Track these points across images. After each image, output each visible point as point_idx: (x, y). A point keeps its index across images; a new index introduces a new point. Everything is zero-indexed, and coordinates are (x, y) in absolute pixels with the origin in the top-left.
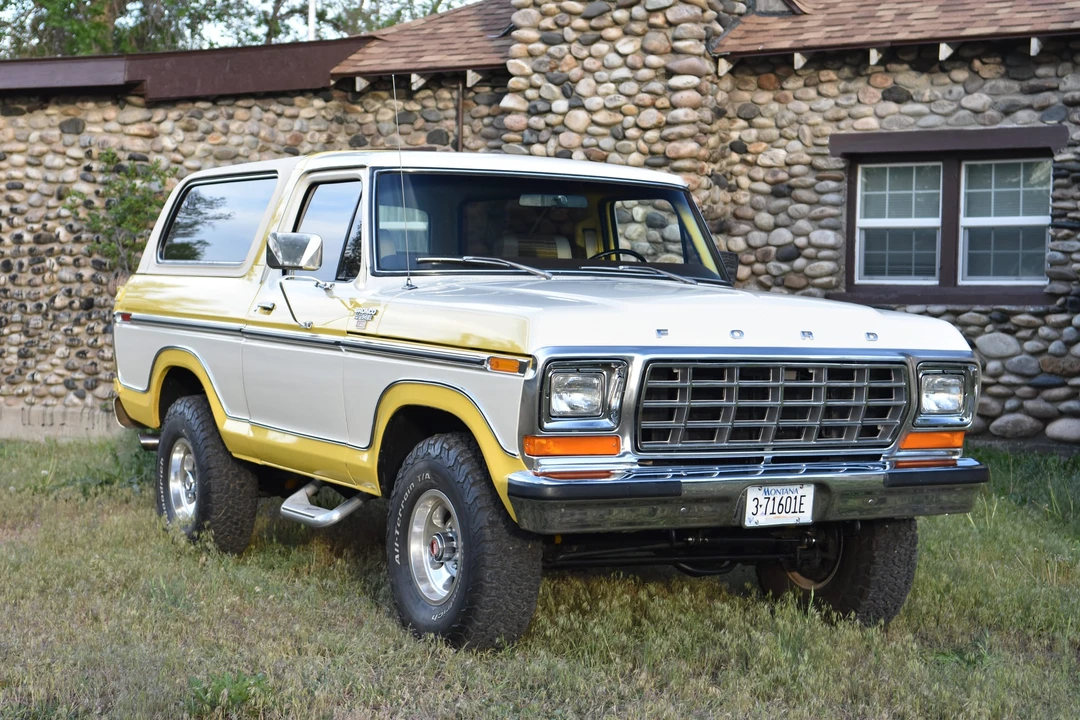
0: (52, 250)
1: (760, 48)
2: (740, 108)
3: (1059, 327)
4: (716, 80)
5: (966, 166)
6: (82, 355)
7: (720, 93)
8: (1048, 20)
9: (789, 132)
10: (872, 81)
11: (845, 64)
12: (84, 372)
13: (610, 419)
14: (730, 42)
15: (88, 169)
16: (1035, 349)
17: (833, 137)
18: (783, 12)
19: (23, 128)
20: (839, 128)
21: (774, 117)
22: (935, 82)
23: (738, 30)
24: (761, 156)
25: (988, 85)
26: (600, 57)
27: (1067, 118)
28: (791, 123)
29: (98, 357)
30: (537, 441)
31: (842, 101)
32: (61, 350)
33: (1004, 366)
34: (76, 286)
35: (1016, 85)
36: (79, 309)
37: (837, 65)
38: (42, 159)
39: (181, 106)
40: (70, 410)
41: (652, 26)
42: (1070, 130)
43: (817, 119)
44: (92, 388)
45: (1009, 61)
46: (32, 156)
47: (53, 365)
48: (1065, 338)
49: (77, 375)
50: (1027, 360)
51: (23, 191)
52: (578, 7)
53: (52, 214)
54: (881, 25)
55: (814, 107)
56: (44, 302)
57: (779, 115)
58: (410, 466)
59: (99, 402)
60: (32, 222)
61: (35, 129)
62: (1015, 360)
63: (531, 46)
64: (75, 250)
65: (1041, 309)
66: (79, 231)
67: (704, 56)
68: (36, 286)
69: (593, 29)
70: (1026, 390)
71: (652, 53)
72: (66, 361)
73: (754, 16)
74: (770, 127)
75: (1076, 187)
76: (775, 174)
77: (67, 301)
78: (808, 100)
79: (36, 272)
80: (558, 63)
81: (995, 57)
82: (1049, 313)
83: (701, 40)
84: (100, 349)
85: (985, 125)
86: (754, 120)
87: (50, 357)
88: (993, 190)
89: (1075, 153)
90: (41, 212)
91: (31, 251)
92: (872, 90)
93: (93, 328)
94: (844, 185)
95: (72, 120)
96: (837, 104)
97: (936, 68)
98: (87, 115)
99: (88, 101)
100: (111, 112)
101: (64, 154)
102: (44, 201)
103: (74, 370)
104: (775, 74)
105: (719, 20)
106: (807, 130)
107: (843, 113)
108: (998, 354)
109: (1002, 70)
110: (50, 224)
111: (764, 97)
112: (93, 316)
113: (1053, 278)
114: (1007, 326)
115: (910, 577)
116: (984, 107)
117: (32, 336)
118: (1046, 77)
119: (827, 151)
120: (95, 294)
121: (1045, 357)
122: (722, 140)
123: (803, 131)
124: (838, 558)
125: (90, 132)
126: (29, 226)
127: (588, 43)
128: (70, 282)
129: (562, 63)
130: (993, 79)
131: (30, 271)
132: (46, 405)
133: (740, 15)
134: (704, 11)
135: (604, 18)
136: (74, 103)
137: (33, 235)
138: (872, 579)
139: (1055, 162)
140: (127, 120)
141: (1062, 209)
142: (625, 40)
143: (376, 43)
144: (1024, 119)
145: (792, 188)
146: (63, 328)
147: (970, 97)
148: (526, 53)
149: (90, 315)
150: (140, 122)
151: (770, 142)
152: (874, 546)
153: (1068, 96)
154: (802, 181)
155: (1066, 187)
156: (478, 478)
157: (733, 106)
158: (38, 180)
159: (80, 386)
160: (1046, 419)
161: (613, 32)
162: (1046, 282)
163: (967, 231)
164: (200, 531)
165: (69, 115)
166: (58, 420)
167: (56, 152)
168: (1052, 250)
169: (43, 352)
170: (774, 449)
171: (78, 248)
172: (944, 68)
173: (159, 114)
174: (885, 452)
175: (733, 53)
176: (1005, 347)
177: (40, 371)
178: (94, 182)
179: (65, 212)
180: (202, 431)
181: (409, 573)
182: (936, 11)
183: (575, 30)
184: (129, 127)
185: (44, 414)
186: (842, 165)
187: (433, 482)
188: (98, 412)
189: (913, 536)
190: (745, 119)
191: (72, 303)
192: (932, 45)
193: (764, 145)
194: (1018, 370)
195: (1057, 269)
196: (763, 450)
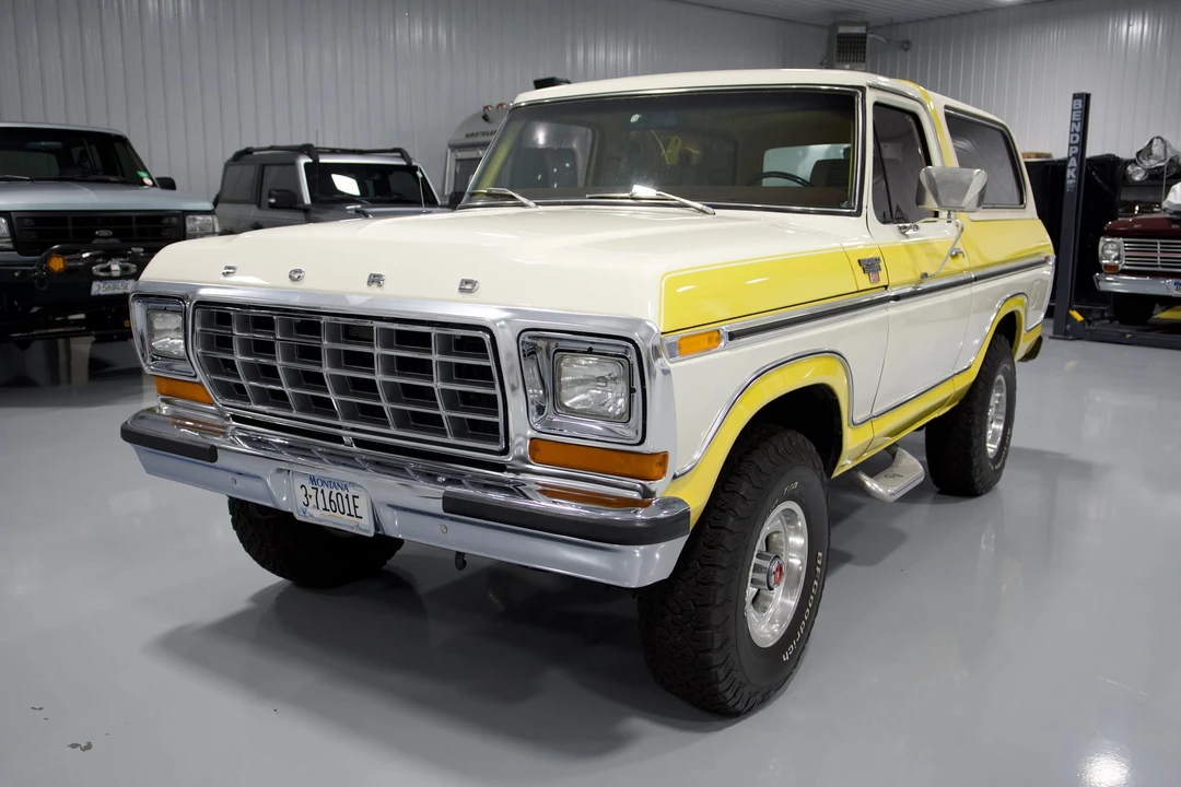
170: (352, 429)
174: (507, 462)
196: (340, 427)
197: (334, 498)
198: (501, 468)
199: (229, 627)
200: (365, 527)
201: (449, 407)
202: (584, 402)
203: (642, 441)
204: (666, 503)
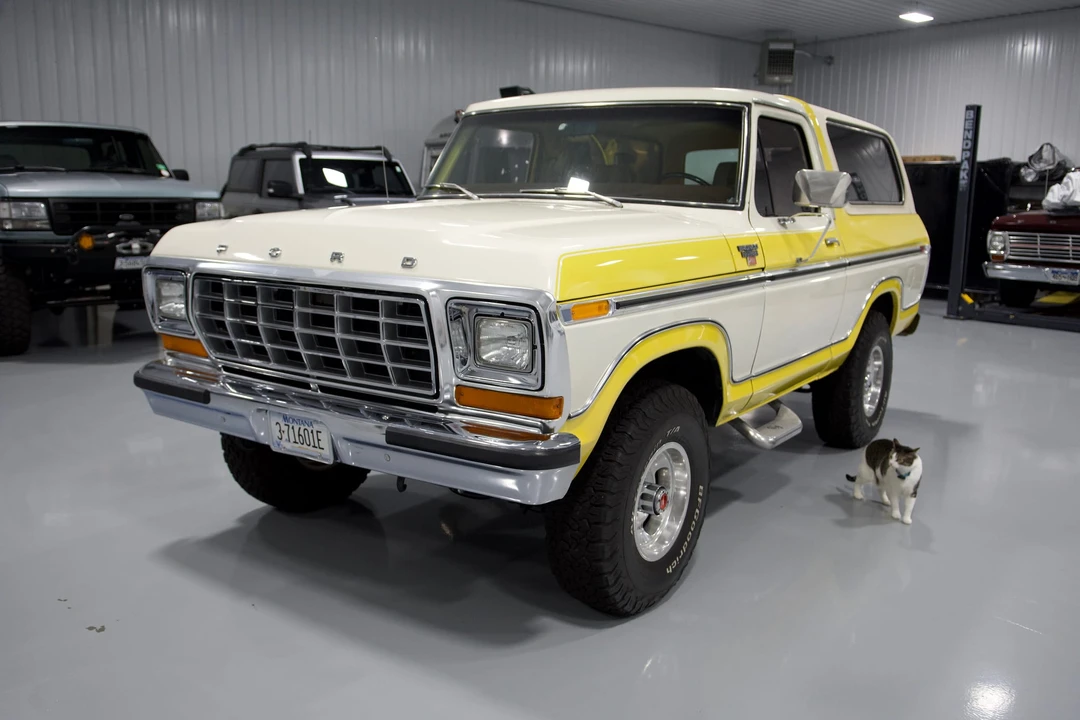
170: (317, 378)
196: (308, 376)
197: (302, 433)
198: (434, 409)
199: (221, 542)
200: (325, 456)
201: (393, 360)
202: (498, 356)
203: (541, 388)
204: (561, 438)
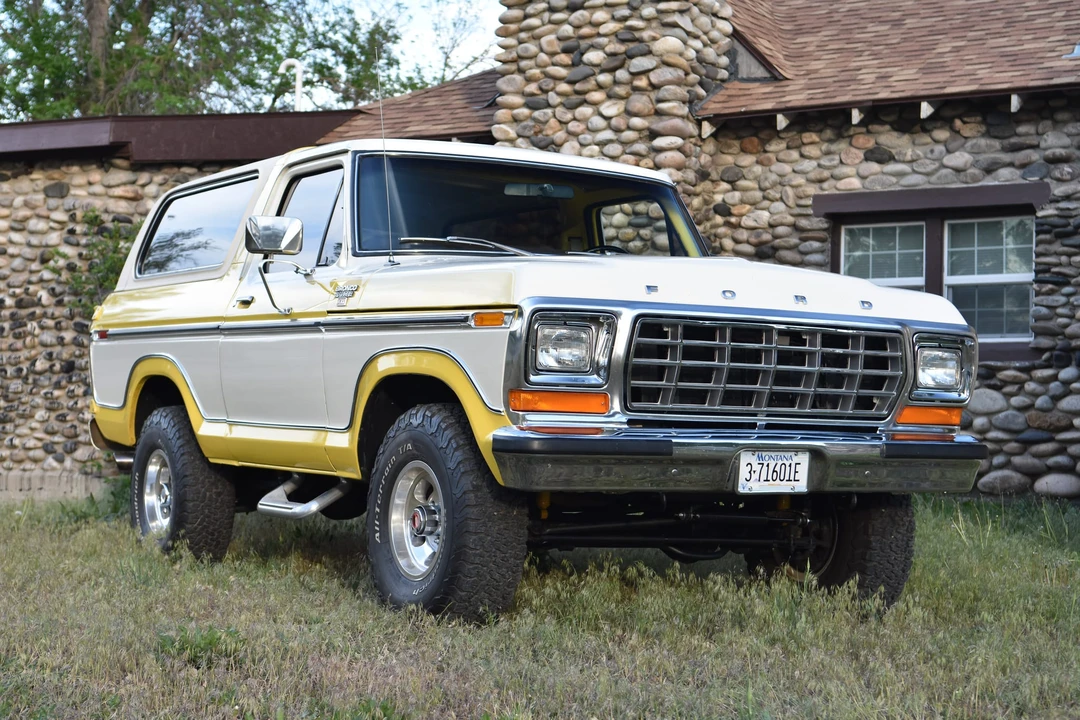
0: (33, 313)
1: (743, 110)
2: (724, 172)
3: (1045, 381)
4: (699, 143)
5: (949, 225)
6: (62, 418)
7: (703, 156)
8: (1027, 78)
9: (772, 193)
10: (854, 142)
11: (828, 126)
12: (63, 435)
13: (599, 375)
14: (713, 106)
15: (72, 232)
16: (1022, 404)
17: (816, 198)
18: (765, 78)
19: (7, 193)
20: (822, 189)
21: (757, 179)
22: (916, 142)
23: (721, 95)
24: (744, 218)
25: (969, 143)
26: (585, 120)
27: (1048, 174)
28: (774, 185)
29: (78, 419)
30: (522, 395)
31: (825, 162)
32: (40, 414)
33: (990, 422)
34: (57, 350)
35: (997, 144)
36: (59, 373)
37: (818, 128)
38: (25, 224)
39: (166, 170)
40: (49, 474)
41: (636, 89)
42: (1052, 186)
43: (800, 180)
44: (71, 451)
45: (989, 120)
46: (15, 221)
47: (32, 429)
48: (1051, 393)
49: (56, 439)
50: (1014, 416)
51: (6, 256)
52: (562, 72)
53: (34, 278)
54: (863, 87)
55: (797, 168)
56: (25, 366)
57: (762, 177)
58: (390, 440)
59: (78, 465)
60: (14, 287)
61: (19, 194)
62: (1001, 415)
63: (515, 111)
64: (57, 313)
65: (1027, 364)
66: (61, 294)
67: (688, 118)
68: (17, 350)
69: (577, 93)
70: (1013, 445)
71: (636, 115)
72: (46, 424)
73: (736, 82)
74: (753, 189)
75: (1059, 241)
76: (758, 236)
77: (47, 365)
78: (791, 162)
79: (17, 336)
80: (542, 127)
81: (976, 116)
82: (1035, 368)
83: (684, 103)
84: (81, 411)
85: (966, 183)
86: (738, 183)
87: (30, 421)
88: (976, 248)
89: (1058, 209)
90: (24, 276)
91: (13, 315)
92: (853, 150)
93: (73, 391)
94: (828, 245)
95: (56, 184)
96: (819, 166)
97: (918, 128)
98: (71, 179)
99: (72, 165)
100: (96, 175)
101: (48, 218)
102: (26, 266)
103: (53, 433)
104: (758, 137)
105: (701, 84)
106: (790, 191)
107: (826, 174)
108: (985, 410)
109: (983, 129)
110: (32, 288)
111: (747, 160)
112: (74, 379)
113: (1038, 333)
114: (993, 382)
115: (907, 565)
116: (965, 165)
117: (12, 401)
118: (1027, 134)
119: (810, 211)
120: (76, 357)
121: (1032, 412)
122: (706, 202)
123: (786, 192)
124: (833, 544)
125: (74, 195)
126: (12, 290)
127: (572, 107)
128: (51, 346)
129: (546, 127)
130: (974, 137)
131: (11, 336)
132: (24, 470)
133: (723, 81)
134: (687, 74)
135: (588, 82)
136: (59, 168)
137: (15, 300)
138: (868, 565)
139: (1037, 218)
140: (112, 183)
141: (1045, 264)
142: (608, 103)
143: (361, 116)
144: (1006, 176)
145: (776, 249)
146: (43, 392)
147: (951, 155)
148: (510, 118)
149: (70, 378)
150: (124, 184)
151: (754, 204)
152: (870, 531)
153: (1049, 153)
154: (785, 242)
155: (1050, 242)
156: (461, 442)
157: (716, 169)
158: (21, 244)
159: (59, 449)
160: (1034, 475)
161: (597, 96)
162: (1031, 339)
163: (951, 290)
164: (174, 541)
165: (53, 179)
166: (36, 484)
167: (39, 216)
168: (1036, 305)
169: (22, 416)
170: (768, 416)
171: (58, 311)
172: (925, 126)
173: (144, 177)
174: (881, 425)
175: (716, 116)
176: (992, 403)
177: (19, 436)
178: (78, 245)
179: (47, 275)
180: (178, 439)
181: (390, 551)
182: (917, 73)
183: (559, 94)
184: (114, 189)
185: (22, 479)
186: (826, 226)
187: (415, 452)
188: (76, 475)
189: (910, 522)
190: (728, 182)
191: (52, 366)
192: (913, 104)
193: (748, 207)
194: (1006, 426)
195: (1042, 324)
196: (756, 415)
197: (777, 469)
198: (875, 430)
200: (800, 488)
